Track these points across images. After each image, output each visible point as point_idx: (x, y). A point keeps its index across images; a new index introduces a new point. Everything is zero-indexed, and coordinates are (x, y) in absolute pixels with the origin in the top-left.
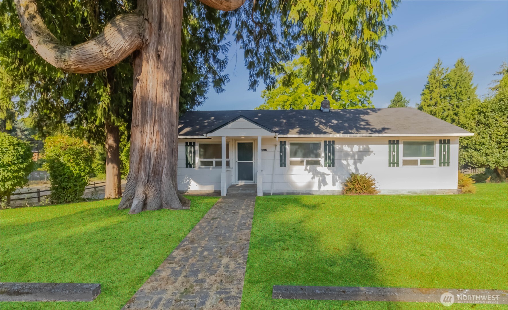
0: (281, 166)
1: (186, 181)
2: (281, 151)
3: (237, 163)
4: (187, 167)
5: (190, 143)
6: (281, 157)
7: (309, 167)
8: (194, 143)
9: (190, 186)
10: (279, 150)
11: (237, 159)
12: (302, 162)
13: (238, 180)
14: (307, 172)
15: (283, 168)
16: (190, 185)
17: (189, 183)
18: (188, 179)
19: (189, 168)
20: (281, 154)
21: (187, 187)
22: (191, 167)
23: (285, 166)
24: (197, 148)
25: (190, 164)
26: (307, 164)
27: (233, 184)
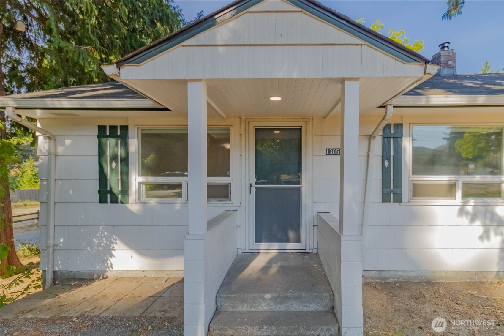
0: (385, 199)
1: (99, 244)
2: (385, 156)
3: (253, 190)
4: (102, 200)
5: (113, 128)
6: (385, 171)
7: (472, 202)
8: (125, 128)
9: (112, 260)
10: (380, 153)
11: (253, 179)
12: (452, 187)
13: (258, 240)
14: (465, 220)
15: (392, 206)
16: (112, 256)
17: (108, 251)
18: (108, 238)
19: (109, 205)
20: (386, 164)
21: (105, 261)
22: (114, 200)
23: (398, 199)
24: (134, 144)
25: (111, 192)
26: (466, 195)
27: (240, 252)
